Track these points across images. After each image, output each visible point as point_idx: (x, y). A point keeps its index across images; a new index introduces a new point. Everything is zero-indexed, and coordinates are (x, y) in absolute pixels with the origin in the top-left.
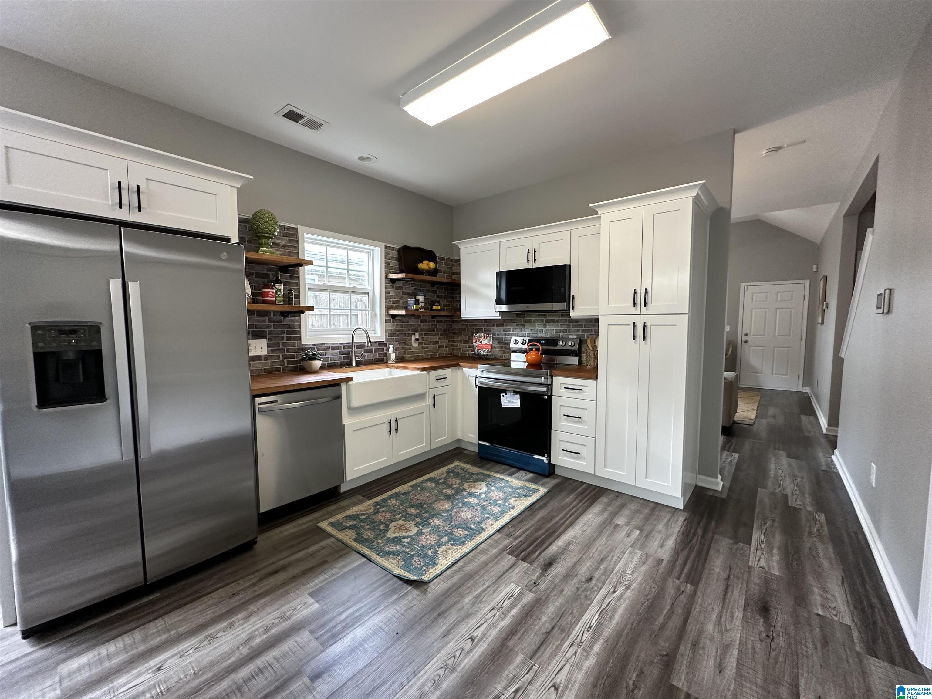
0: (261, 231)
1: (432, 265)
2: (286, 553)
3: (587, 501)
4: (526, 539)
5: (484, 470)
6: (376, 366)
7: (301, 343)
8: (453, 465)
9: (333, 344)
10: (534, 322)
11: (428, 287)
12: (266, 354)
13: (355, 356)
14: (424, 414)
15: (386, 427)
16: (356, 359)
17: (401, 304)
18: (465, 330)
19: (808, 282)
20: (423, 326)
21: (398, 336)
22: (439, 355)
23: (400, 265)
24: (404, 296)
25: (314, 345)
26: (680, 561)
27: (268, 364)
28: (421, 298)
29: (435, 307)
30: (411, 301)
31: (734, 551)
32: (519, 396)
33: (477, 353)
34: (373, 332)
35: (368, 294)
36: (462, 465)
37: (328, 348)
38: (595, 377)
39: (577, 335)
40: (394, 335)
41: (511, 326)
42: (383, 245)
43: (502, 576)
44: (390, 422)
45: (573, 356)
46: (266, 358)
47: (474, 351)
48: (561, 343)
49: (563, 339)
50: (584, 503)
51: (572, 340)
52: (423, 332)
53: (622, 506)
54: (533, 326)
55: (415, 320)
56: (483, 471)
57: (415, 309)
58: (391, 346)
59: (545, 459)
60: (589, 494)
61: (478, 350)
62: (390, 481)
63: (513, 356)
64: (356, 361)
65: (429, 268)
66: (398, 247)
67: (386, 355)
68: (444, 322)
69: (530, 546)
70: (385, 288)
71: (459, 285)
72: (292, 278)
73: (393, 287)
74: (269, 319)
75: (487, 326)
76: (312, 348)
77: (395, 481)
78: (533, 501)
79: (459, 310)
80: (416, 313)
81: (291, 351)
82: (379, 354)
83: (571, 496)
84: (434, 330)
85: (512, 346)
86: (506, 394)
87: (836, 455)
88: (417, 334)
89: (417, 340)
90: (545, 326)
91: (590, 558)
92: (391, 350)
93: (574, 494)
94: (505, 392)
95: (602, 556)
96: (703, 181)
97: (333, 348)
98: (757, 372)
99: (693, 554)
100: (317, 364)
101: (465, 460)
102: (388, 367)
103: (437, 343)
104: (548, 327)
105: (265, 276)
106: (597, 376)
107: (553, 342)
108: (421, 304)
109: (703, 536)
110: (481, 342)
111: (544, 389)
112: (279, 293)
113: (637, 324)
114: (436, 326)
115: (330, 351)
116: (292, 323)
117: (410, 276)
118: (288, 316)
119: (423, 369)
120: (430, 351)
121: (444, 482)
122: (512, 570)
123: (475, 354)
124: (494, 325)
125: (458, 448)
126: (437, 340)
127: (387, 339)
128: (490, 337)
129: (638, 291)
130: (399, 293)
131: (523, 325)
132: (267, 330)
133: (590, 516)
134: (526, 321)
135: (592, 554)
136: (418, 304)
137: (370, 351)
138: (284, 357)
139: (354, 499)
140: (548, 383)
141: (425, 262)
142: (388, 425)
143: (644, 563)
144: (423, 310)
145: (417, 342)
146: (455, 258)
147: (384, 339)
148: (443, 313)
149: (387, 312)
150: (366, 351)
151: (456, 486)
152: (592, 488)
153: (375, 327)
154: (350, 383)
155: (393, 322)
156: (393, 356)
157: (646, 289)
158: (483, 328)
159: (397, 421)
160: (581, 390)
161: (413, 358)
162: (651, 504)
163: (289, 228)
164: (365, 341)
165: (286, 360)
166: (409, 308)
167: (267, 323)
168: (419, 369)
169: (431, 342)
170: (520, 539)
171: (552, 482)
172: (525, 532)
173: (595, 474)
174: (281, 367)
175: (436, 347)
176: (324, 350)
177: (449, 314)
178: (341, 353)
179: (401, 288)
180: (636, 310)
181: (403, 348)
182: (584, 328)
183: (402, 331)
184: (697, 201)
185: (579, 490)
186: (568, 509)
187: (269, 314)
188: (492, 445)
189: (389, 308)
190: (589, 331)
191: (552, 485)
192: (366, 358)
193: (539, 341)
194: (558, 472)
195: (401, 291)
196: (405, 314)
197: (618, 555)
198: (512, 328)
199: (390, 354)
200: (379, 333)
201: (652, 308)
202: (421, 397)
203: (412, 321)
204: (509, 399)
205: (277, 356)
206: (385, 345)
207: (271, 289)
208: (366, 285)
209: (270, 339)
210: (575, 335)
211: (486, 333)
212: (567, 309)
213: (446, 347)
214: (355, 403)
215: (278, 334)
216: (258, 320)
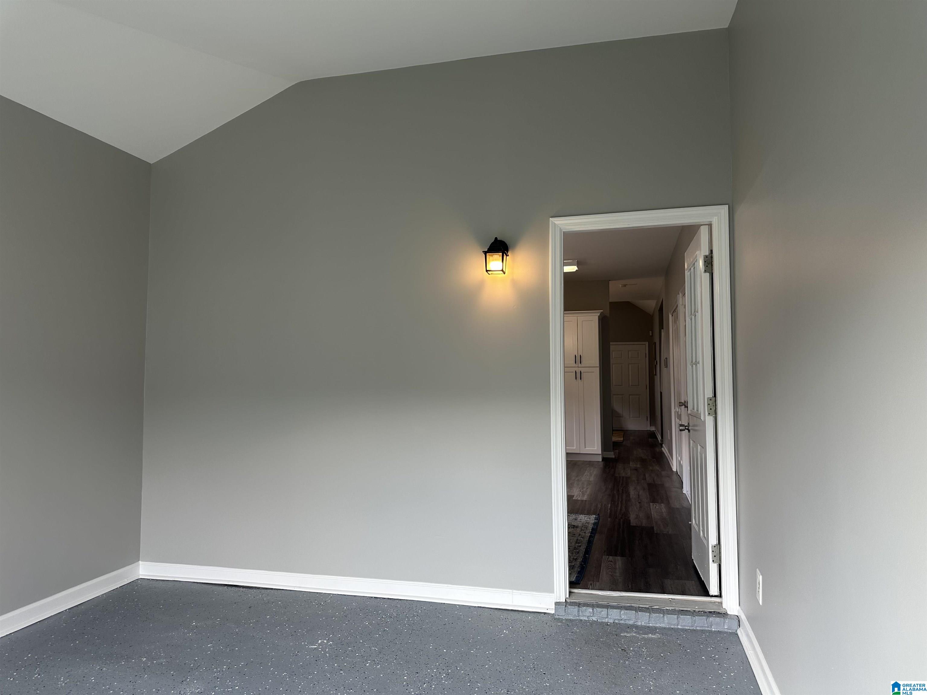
19: (647, 343)
87: (664, 448)
96: (602, 311)
98: (621, 418)
113: (577, 372)
129: (577, 356)
157: (580, 355)
180: (576, 365)
184: (599, 316)
201: (583, 364)
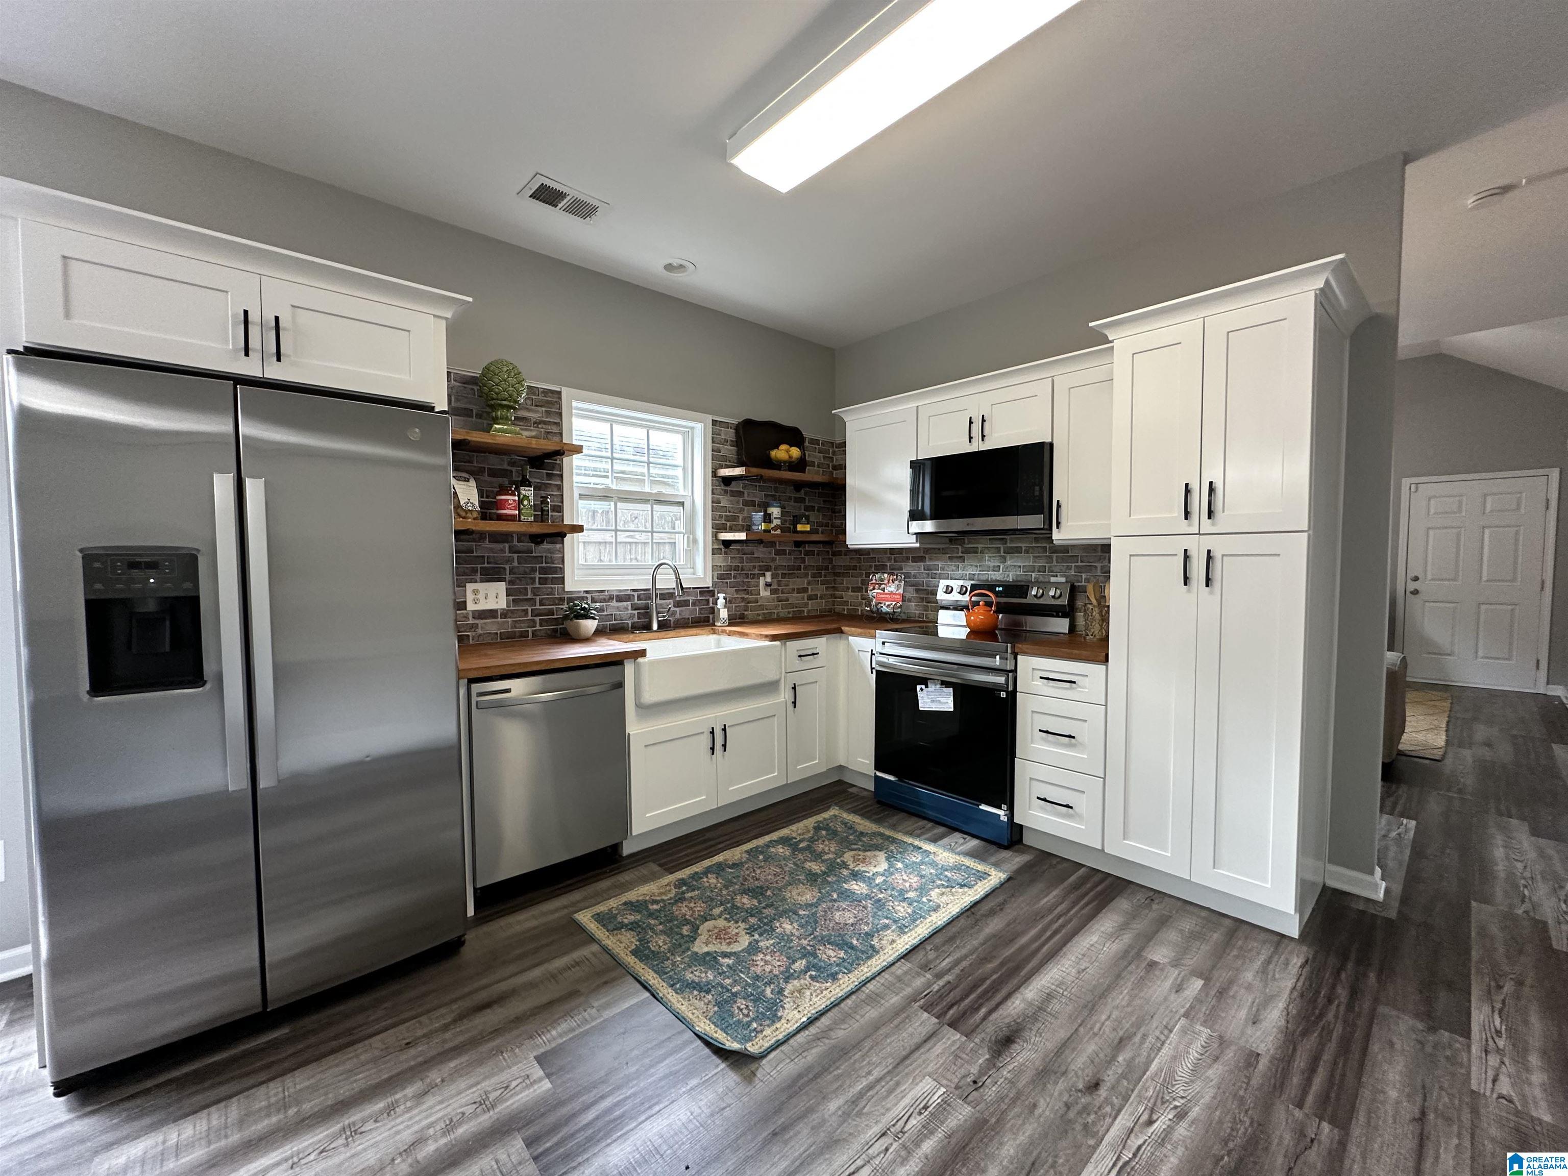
0: (495, 396)
1: (795, 452)
2: (512, 968)
3: (1087, 904)
4: (960, 978)
5: (884, 827)
6: (694, 631)
7: (564, 588)
8: (826, 815)
9: (620, 591)
10: (982, 552)
11: (790, 492)
12: (504, 606)
13: (658, 613)
14: (776, 718)
15: (706, 740)
16: (658, 617)
17: (741, 523)
18: (855, 568)
19: (1554, 473)
20: (780, 561)
21: (735, 577)
22: (809, 611)
23: (738, 453)
24: (746, 508)
25: (587, 592)
26: (1300, 1062)
27: (508, 625)
28: (775, 511)
29: (800, 527)
30: (758, 516)
31: (1429, 1049)
32: (951, 690)
33: (875, 609)
34: (691, 570)
35: (682, 504)
36: (845, 815)
37: (611, 598)
38: (1104, 659)
39: (1067, 577)
40: (728, 576)
41: (938, 560)
42: (709, 418)
43: (906, 1057)
44: (712, 733)
45: (1058, 616)
46: (505, 614)
47: (870, 605)
48: (1034, 593)
49: (1038, 583)
50: (1083, 908)
51: (1057, 585)
52: (780, 572)
53: (1163, 922)
54: (981, 560)
55: (765, 549)
56: (882, 830)
57: (765, 531)
58: (721, 596)
59: (1002, 813)
60: (1091, 889)
61: (877, 605)
62: (710, 840)
63: (944, 616)
64: (659, 622)
65: (790, 457)
66: (734, 421)
67: (713, 611)
68: (818, 554)
69: (967, 996)
70: (713, 493)
71: (843, 487)
72: (550, 476)
73: (726, 492)
74: (510, 547)
75: (895, 561)
76: (582, 599)
77: (720, 840)
78: (978, 897)
79: (844, 532)
80: (766, 538)
81: (547, 602)
82: (700, 609)
83: (1054, 893)
84: (799, 568)
85: (941, 596)
86: (927, 687)
88: (768, 574)
89: (768, 585)
90: (1004, 560)
91: (1095, 1034)
92: (721, 602)
93: (1062, 887)
94: (925, 681)
95: (1121, 1033)
96: (1340, 256)
97: (620, 599)
98: (1438, 652)
99: (1331, 1048)
100: (590, 625)
101: (850, 806)
102: (714, 633)
103: (805, 590)
104: (1009, 563)
105: (505, 473)
106: (1107, 656)
107: (1018, 589)
108: (776, 522)
109: (1350, 1007)
110: (883, 590)
111: (1001, 680)
112: (525, 502)
113: (1193, 553)
114: (803, 561)
115: (614, 603)
116: (549, 555)
117: (755, 471)
118: (542, 542)
119: (774, 638)
120: (792, 605)
121: (808, 848)
122: (928, 1046)
123: (871, 611)
124: (908, 558)
125: (840, 782)
126: (805, 586)
127: (714, 584)
128: (900, 581)
129: (1195, 486)
130: (738, 502)
131: (962, 559)
132: (507, 567)
133: (1094, 938)
134: (967, 551)
135: (1098, 1026)
136: (770, 522)
137: (685, 603)
138: (536, 612)
139: (643, 871)
140: (1008, 668)
141: (784, 447)
142: (710, 736)
143: (1216, 1059)
144: (778, 532)
145: (769, 588)
146: (838, 440)
147: (709, 583)
148: (814, 538)
149: (715, 536)
150: (678, 604)
151: (831, 856)
152: (1096, 878)
153: (694, 563)
154: (640, 660)
155: (726, 553)
156: (724, 614)
157: (1211, 483)
158: (888, 564)
159: (724, 730)
160: (1074, 682)
161: (760, 618)
162: (1227, 922)
163: (546, 392)
164: (674, 586)
165: (537, 619)
166: (754, 528)
167: (507, 554)
168: (766, 636)
169: (793, 590)
170: (948, 978)
171: (1016, 860)
172: (957, 963)
173: (1103, 850)
174: (530, 630)
175: (803, 598)
176: (605, 601)
177: (826, 539)
178: (634, 607)
179: (740, 494)
180: (1190, 525)
181: (743, 599)
182: (1080, 564)
183: (742, 570)
184: (1324, 298)
185: (1073, 878)
186: (1050, 917)
187: (510, 539)
188: (900, 780)
189: (719, 528)
190: (1090, 569)
191: (1015, 867)
192: (678, 616)
193: (991, 587)
194: (1028, 839)
195: (741, 499)
196: (744, 538)
197: (1157, 1033)
198: (940, 564)
199: (719, 610)
200: (700, 573)
201: (1223, 521)
202: (770, 687)
203: (760, 552)
204: (932, 696)
205: (524, 610)
206: (711, 593)
207: (511, 495)
208: (680, 491)
209: (511, 582)
210: (1061, 576)
211: (892, 574)
212: (1046, 527)
213: (821, 598)
214: (650, 696)
215: (525, 573)
216: (491, 550)
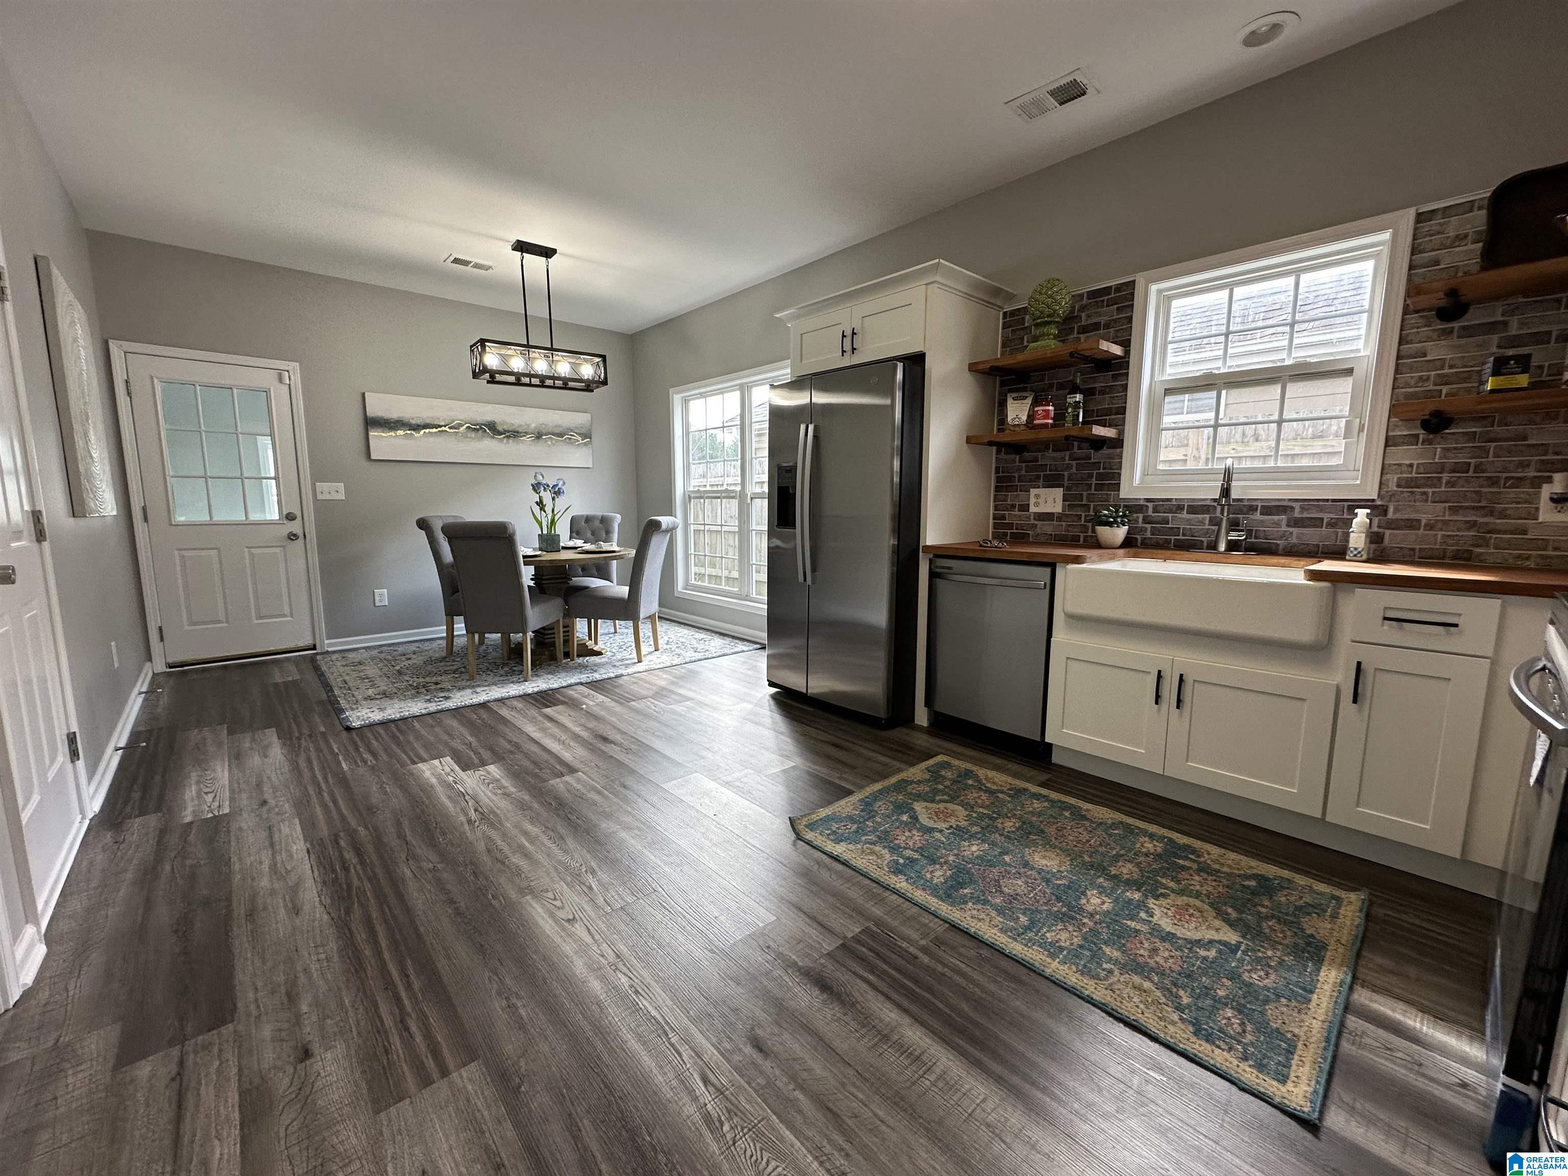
7: (1119, 495)
12: (1060, 511)
14: (1306, 705)
15: (1146, 682)
16: (1228, 536)
25: (1148, 500)
27: (1061, 528)
35: (1351, 371)
37: (1180, 508)
40: (1431, 482)
42: (1411, 213)
44: (1160, 676)
46: (1060, 517)
64: (1233, 542)
66: (1486, 192)
72: (1115, 378)
73: (1449, 330)
92: (1358, 521)
97: (1192, 510)
112: (1071, 410)
115: (1184, 515)
116: (1107, 460)
118: (1101, 448)
132: (1066, 474)
137: (1312, 523)
142: (1153, 680)
147: (1367, 492)
150: (1296, 523)
153: (1359, 462)
154: (1069, 566)
159: (1182, 681)
163: (1119, 288)
167: (1067, 461)
176: (1171, 511)
183: (1481, 470)
192: (1294, 540)
200: (1360, 477)
203: (1551, 433)
205: (1077, 515)
206: (1380, 510)
207: (1044, 405)
209: (1068, 488)
215: (1083, 479)
216: (1053, 458)
